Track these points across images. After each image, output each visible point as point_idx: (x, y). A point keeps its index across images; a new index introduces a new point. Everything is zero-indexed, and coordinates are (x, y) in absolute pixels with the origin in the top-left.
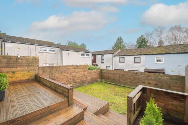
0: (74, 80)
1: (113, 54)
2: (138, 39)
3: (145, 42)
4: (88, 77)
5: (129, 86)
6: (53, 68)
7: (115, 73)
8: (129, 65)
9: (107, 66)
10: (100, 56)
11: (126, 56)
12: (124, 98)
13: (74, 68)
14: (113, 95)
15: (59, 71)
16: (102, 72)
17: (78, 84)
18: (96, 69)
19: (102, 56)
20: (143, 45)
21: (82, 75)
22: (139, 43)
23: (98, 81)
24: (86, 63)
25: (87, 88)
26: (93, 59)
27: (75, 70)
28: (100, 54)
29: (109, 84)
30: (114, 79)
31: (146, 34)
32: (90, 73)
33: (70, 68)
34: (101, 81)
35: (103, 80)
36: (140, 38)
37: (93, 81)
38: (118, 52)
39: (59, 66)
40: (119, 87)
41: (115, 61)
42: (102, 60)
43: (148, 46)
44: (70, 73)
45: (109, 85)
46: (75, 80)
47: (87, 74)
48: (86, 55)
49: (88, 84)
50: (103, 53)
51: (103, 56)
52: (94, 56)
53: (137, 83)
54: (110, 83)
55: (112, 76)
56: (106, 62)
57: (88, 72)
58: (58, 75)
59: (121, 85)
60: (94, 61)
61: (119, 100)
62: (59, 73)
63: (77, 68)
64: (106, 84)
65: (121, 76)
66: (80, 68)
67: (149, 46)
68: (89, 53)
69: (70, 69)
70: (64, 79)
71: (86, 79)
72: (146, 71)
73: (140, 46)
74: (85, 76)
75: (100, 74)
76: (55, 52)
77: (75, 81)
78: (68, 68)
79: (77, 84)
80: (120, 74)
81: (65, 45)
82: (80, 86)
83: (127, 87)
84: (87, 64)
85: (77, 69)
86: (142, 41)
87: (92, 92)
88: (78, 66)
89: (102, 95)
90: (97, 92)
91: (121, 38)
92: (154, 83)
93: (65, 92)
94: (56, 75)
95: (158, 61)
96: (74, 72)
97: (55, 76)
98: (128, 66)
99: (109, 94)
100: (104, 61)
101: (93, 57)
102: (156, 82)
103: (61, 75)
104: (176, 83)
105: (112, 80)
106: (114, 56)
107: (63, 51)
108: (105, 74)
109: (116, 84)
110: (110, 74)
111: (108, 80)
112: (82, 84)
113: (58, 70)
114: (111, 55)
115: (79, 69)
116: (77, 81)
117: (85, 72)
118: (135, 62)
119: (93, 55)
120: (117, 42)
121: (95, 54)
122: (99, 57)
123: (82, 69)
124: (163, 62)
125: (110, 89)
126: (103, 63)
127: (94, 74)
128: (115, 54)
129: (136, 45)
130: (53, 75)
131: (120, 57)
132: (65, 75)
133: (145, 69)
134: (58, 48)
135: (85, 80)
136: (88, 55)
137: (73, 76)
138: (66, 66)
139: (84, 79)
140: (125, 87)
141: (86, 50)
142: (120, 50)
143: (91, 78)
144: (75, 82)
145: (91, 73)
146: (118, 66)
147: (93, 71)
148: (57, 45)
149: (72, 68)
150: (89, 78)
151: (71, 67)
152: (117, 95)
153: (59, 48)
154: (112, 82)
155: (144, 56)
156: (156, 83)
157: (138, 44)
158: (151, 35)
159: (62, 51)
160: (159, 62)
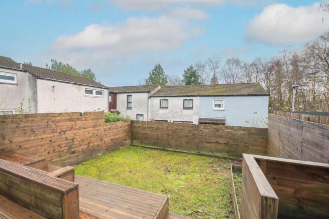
0: (70, 147)
1: (149, 92)
2: (185, 71)
3: (195, 77)
4: (105, 138)
5: (186, 150)
6: (7, 121)
7: (160, 127)
8: (176, 113)
9: (137, 115)
10: (125, 96)
11: (170, 97)
12: (186, 176)
13: (70, 120)
14: (161, 172)
15: (26, 128)
16: (135, 127)
17: (81, 157)
18: (122, 120)
19: (128, 96)
20: (193, 82)
21: (91, 135)
22: (188, 77)
23: (125, 145)
24: (99, 109)
25: (103, 163)
26: (110, 100)
27: (73, 123)
28: (124, 93)
29: (149, 150)
30: (158, 139)
31: (197, 65)
32: (110, 128)
33: (59, 118)
34: (132, 145)
35: (135, 142)
36: (188, 70)
37: (114, 147)
38: (156, 90)
39: (26, 116)
40: (169, 154)
41: (152, 106)
42: (128, 103)
43: (199, 83)
44: (59, 131)
45: (148, 152)
46: (73, 146)
47: (103, 132)
48: (96, 92)
49: (104, 154)
50: (130, 91)
51: (131, 95)
52: (113, 94)
53: (199, 143)
54: (149, 148)
55: (153, 133)
56: (135, 107)
57: (105, 127)
58: (22, 139)
59: (171, 149)
60: (113, 105)
61: (176, 183)
62: (25, 133)
63: (78, 119)
64: (142, 150)
65: (172, 132)
66: (86, 119)
67: (201, 83)
68: (102, 89)
69: (59, 121)
70: (43, 148)
71: (100, 143)
72: (201, 121)
73: (188, 83)
74: (97, 135)
75: (129, 131)
76: (15, 82)
77: (73, 150)
78: (54, 119)
79: (78, 156)
80: (169, 128)
81: (44, 68)
82: (85, 161)
83: (181, 152)
84: (101, 110)
85: (78, 122)
86: (192, 75)
87: (117, 171)
88: (81, 114)
89: (140, 174)
90: (127, 169)
91: (160, 67)
92: (225, 142)
93: (48, 201)
94: (15, 140)
95: (216, 106)
96: (71, 129)
97: (11, 142)
98: (175, 115)
99: (154, 172)
100: (132, 105)
101: (110, 97)
102: (227, 140)
103: (33, 138)
104: (256, 140)
105: (153, 141)
106: (151, 97)
107: (39, 82)
108: (140, 131)
109: (162, 148)
110: (150, 130)
111: (146, 142)
112: (91, 154)
113: (22, 124)
114: (145, 95)
115: (85, 122)
116: (78, 149)
117: (98, 128)
118: (184, 108)
119: (111, 93)
120: (153, 73)
121: (115, 91)
122: (122, 98)
123: (91, 121)
124: (223, 108)
125: (152, 161)
126: (130, 108)
127: (118, 131)
128: (152, 93)
129: (182, 81)
130: (4, 139)
131: (161, 98)
132: (43, 136)
133: (200, 119)
134: (23, 73)
135: (98, 146)
136: (101, 93)
137: (67, 139)
138: (47, 115)
139: (96, 144)
140: (179, 152)
141: (95, 82)
142: (159, 87)
143: (112, 139)
144: (74, 152)
145: (112, 128)
146: (157, 114)
147: (115, 126)
148: (21, 66)
149: (66, 120)
150: (107, 140)
151: (63, 118)
152: (169, 171)
153: (27, 74)
154: (154, 145)
155: (198, 98)
156: (228, 142)
157: (186, 79)
158: (204, 66)
159: (36, 81)
160: (218, 108)
